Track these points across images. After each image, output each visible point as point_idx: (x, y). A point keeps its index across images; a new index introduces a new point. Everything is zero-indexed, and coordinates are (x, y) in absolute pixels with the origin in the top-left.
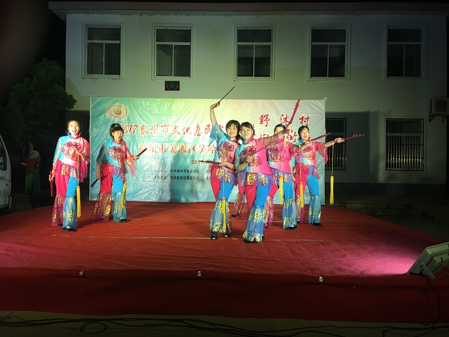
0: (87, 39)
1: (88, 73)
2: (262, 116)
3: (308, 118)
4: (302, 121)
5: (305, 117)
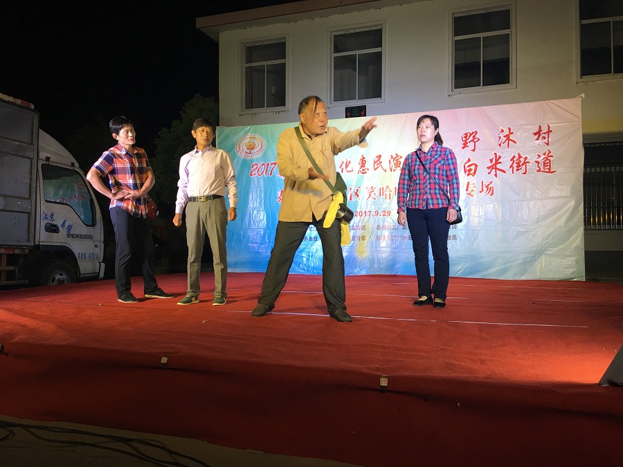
0: (244, 62)
1: (247, 108)
2: (466, 134)
3: (549, 131)
4: (539, 137)
5: (545, 129)
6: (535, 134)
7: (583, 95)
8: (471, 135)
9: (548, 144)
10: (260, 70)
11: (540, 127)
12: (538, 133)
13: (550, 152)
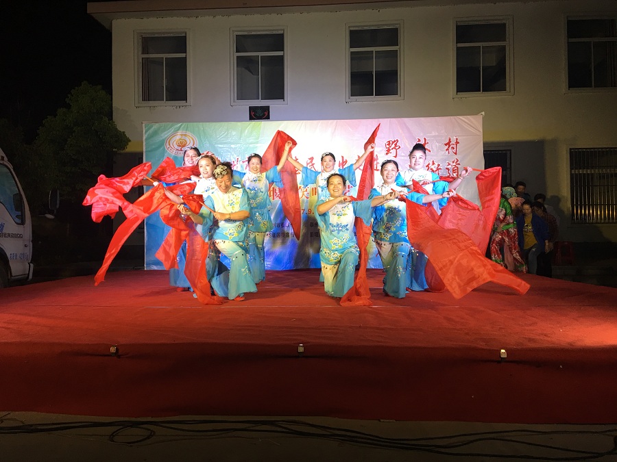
0: (140, 52)
1: (144, 100)
2: (389, 142)
3: (457, 143)
4: (449, 147)
5: (453, 142)
6: (446, 145)
7: (483, 113)
8: (393, 143)
9: (456, 153)
10: (158, 62)
11: (450, 140)
12: (448, 144)
13: (458, 161)
